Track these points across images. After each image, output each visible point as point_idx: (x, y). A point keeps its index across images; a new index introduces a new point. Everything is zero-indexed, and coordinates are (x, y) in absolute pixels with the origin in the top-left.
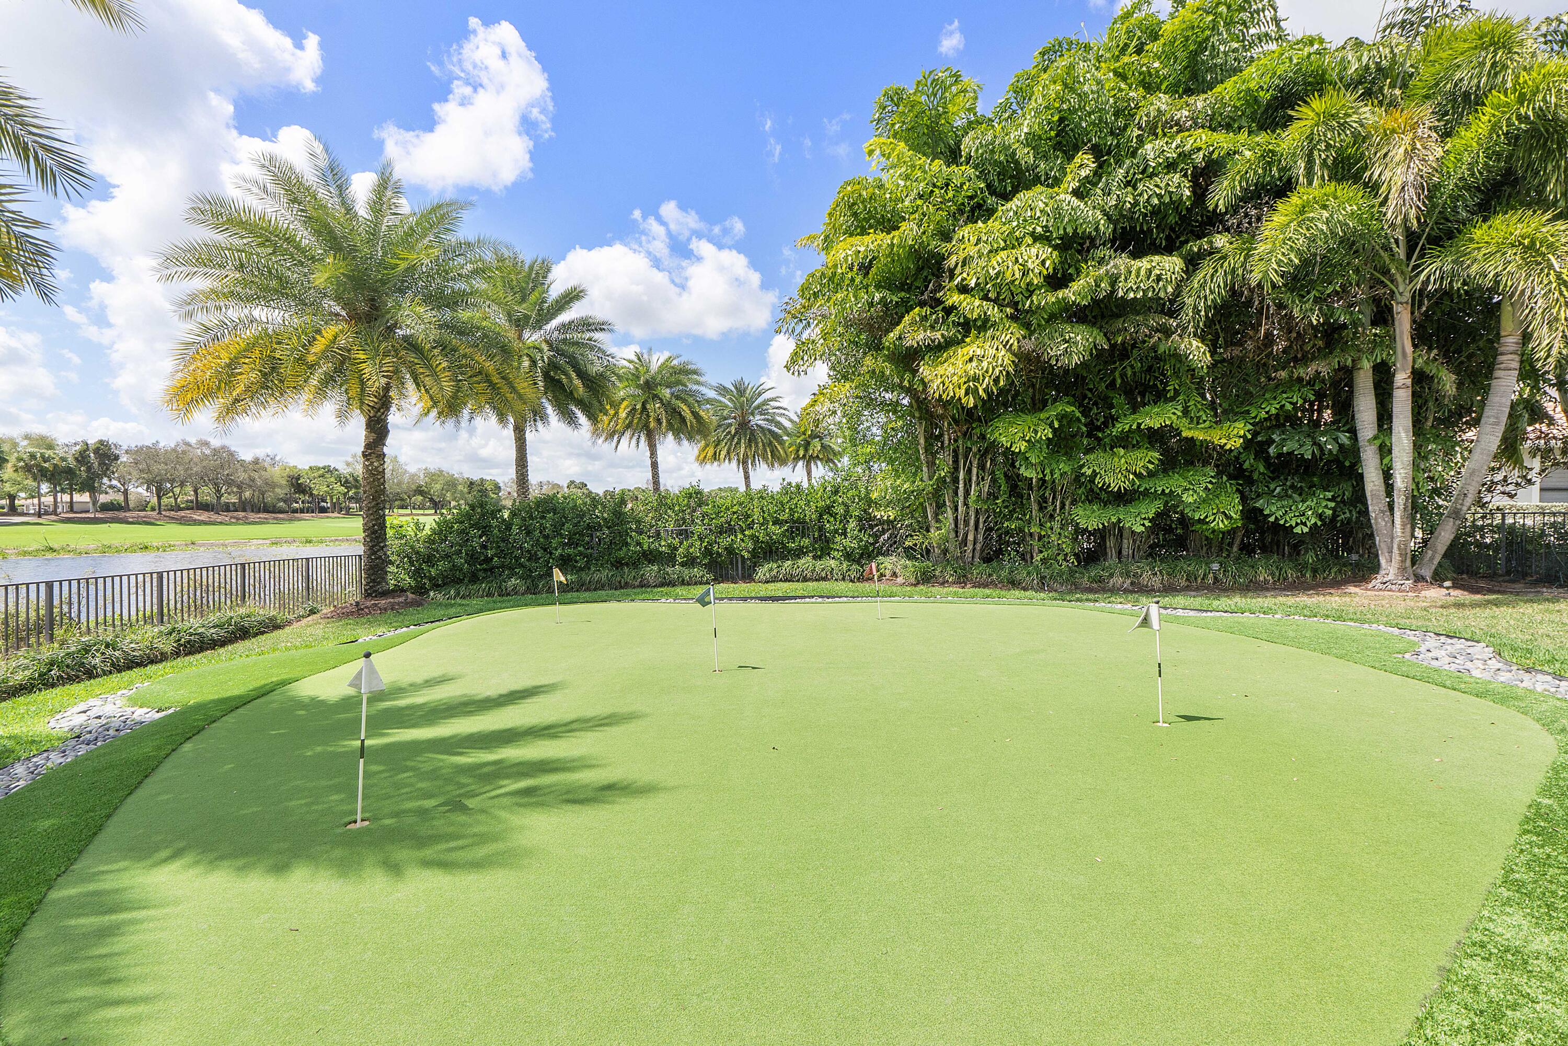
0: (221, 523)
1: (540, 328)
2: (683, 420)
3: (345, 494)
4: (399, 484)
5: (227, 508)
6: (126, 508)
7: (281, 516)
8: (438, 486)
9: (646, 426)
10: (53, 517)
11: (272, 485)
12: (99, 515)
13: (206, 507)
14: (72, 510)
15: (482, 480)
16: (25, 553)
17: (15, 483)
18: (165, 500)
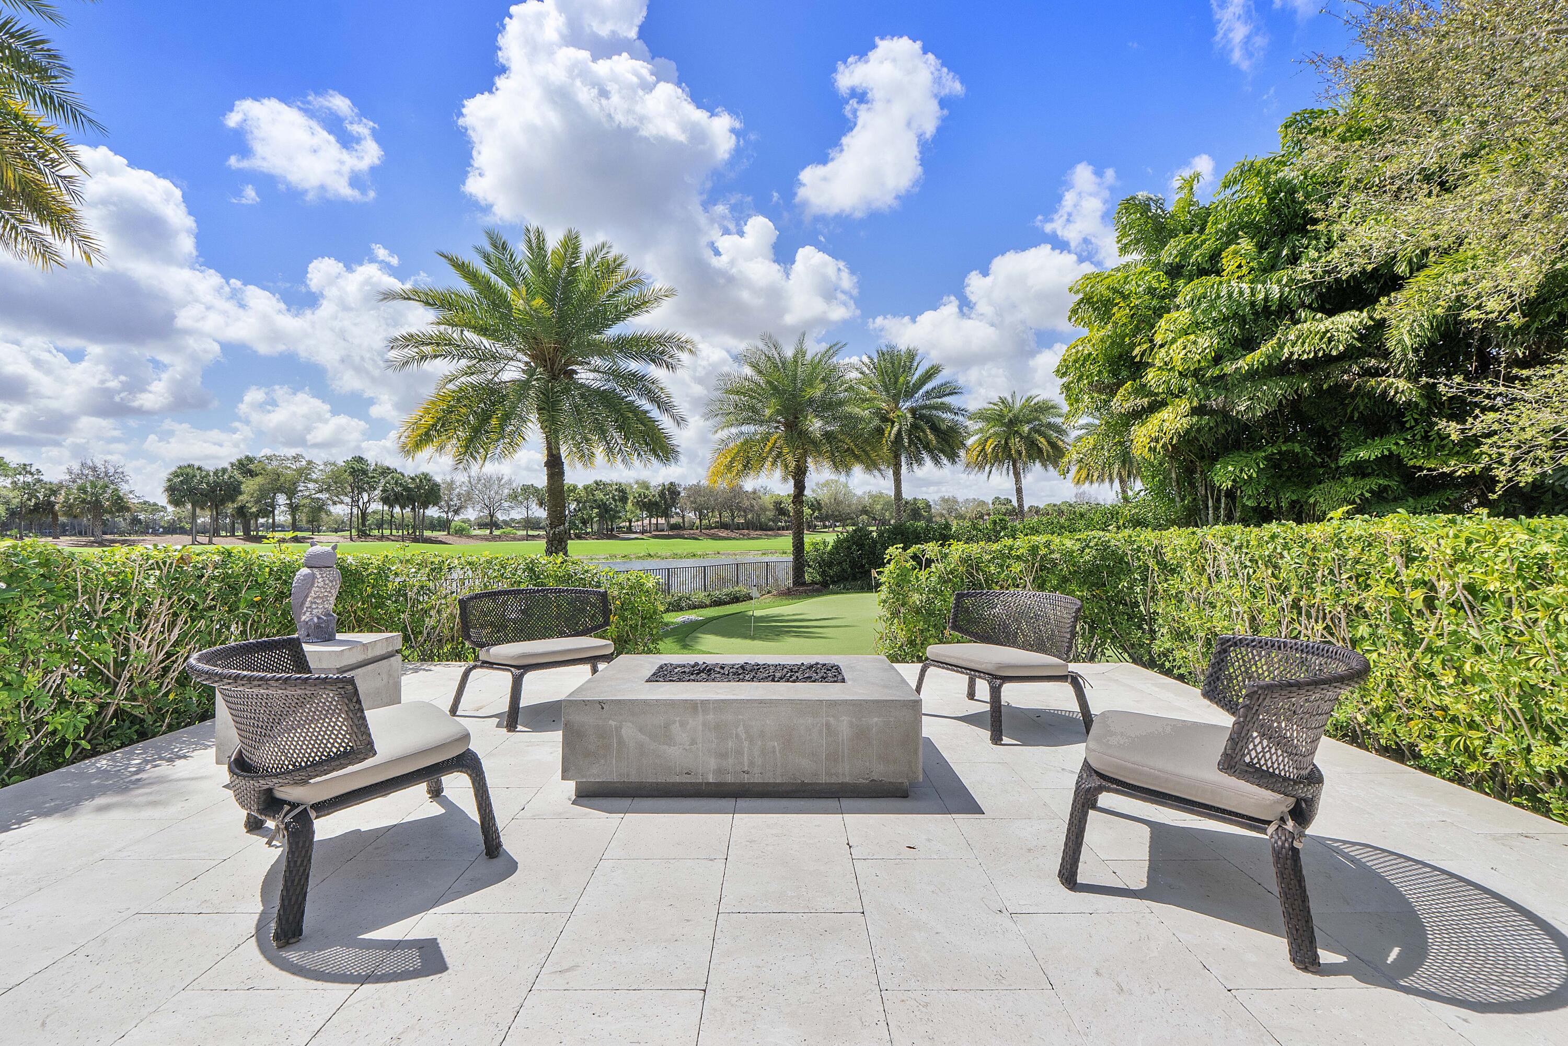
0: (734, 539)
1: (912, 397)
2: (1040, 450)
3: (811, 515)
4: (849, 506)
5: (738, 527)
6: (684, 528)
7: (770, 533)
8: (879, 507)
9: (1010, 456)
10: (649, 534)
11: (764, 509)
12: (670, 533)
13: (725, 526)
14: (657, 530)
15: (915, 499)
16: (639, 558)
17: (632, 512)
18: (704, 522)
